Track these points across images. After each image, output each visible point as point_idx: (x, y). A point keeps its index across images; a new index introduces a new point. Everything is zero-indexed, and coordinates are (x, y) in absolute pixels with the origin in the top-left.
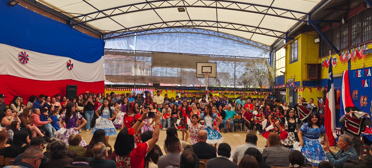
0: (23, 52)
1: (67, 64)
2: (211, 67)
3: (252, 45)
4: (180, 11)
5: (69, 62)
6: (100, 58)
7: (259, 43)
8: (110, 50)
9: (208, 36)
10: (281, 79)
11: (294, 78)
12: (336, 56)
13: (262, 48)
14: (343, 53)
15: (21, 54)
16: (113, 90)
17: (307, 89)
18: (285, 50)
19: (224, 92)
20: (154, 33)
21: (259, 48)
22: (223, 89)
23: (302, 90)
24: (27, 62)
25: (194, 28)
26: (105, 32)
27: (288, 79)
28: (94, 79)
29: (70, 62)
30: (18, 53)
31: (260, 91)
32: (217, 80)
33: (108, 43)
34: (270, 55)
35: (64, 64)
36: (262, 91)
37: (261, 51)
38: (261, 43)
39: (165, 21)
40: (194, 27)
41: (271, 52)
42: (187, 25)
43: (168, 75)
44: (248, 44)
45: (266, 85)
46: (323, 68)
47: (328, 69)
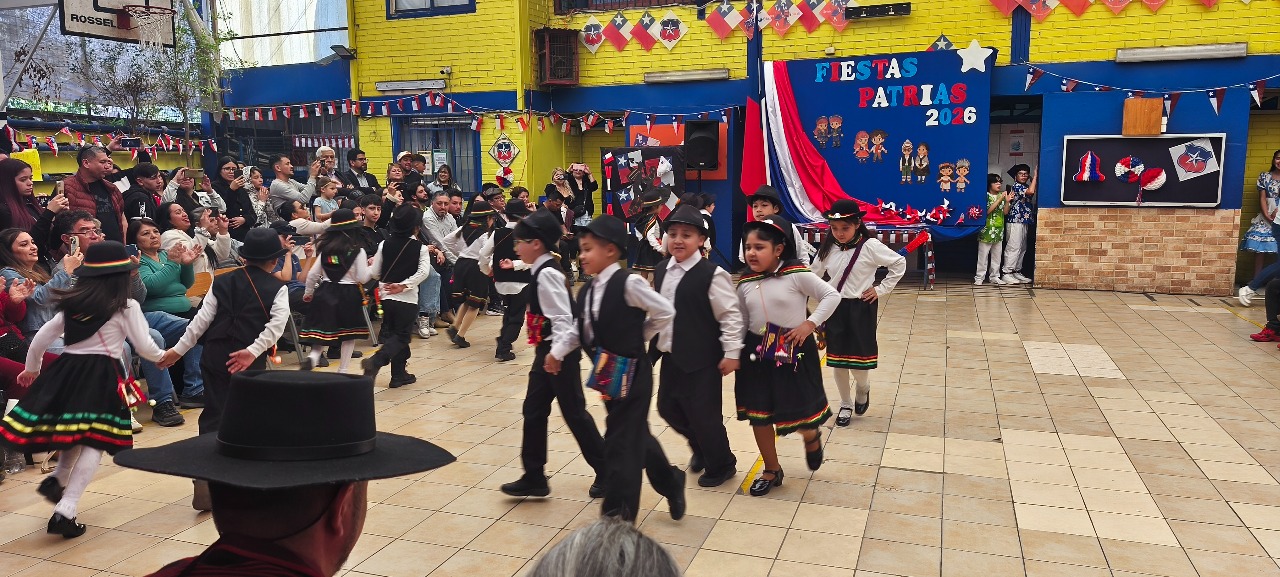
14: (725, 7)
23: (526, 122)
46: (592, 48)
47: (624, 54)
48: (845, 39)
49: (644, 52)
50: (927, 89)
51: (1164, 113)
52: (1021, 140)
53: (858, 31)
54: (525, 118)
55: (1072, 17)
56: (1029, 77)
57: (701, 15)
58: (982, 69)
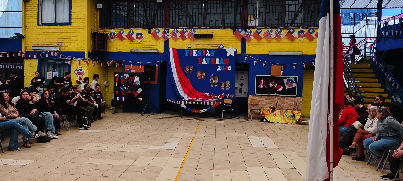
11: (58, 46)
14: (157, 31)
46: (112, 40)
47: (123, 42)
48: (194, 43)
49: (130, 42)
50: (217, 60)
51: (282, 70)
52: (243, 76)
53: (198, 41)
54: (88, 61)
55: (257, 42)
56: (246, 58)
57: (149, 32)
58: (233, 55)
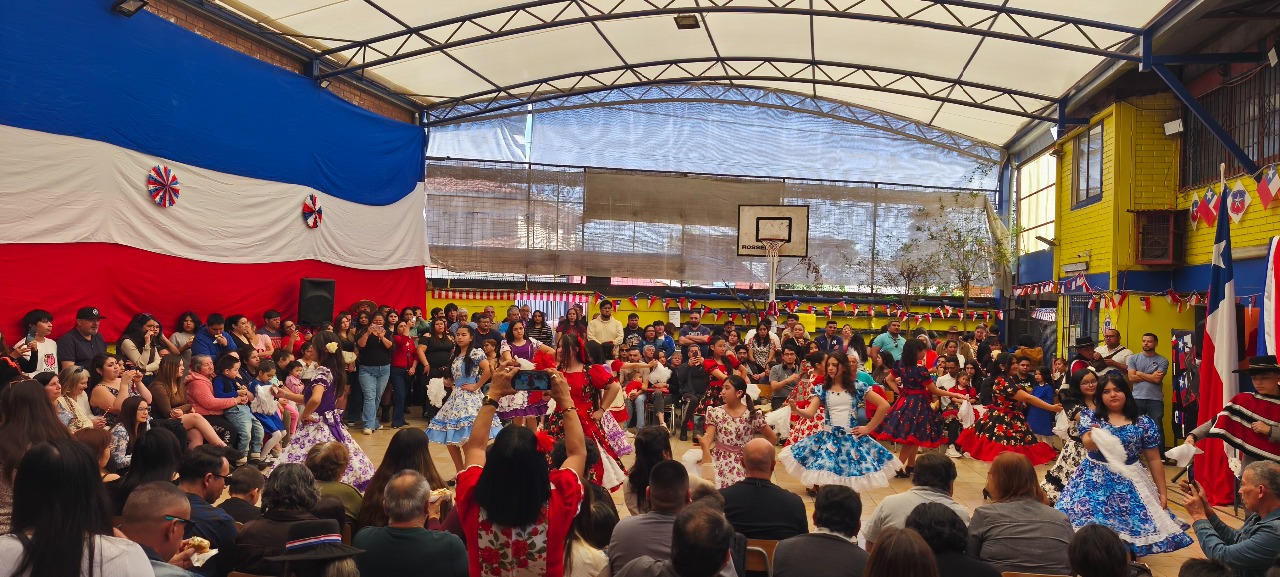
0: (162, 168)
1: (304, 210)
2: (790, 219)
3: (938, 145)
4: (680, 26)
5: (309, 202)
6: (412, 188)
7: (961, 136)
8: (443, 163)
9: (781, 113)
10: (1039, 265)
11: (1087, 259)
12: (1244, 183)
13: (970, 155)
14: (1271, 172)
15: (153, 174)
16: (454, 297)
17: (1135, 301)
18: (1053, 160)
19: (835, 307)
20: (593, 105)
21: (962, 153)
22: (832, 298)
23: (1116, 302)
24: (172, 202)
25: (732, 85)
26: (429, 101)
27: (1064, 264)
28: (391, 261)
29: (314, 204)
30: (147, 173)
31: (962, 306)
32: (809, 264)
33: (437, 141)
34: (1001, 179)
35: (294, 209)
36: (970, 306)
37: (967, 166)
38: (968, 138)
39: (630, 62)
40: (730, 82)
41: (1004, 168)
42: (707, 74)
43: (640, 249)
44: (924, 141)
45: (985, 287)
46: (1194, 225)
